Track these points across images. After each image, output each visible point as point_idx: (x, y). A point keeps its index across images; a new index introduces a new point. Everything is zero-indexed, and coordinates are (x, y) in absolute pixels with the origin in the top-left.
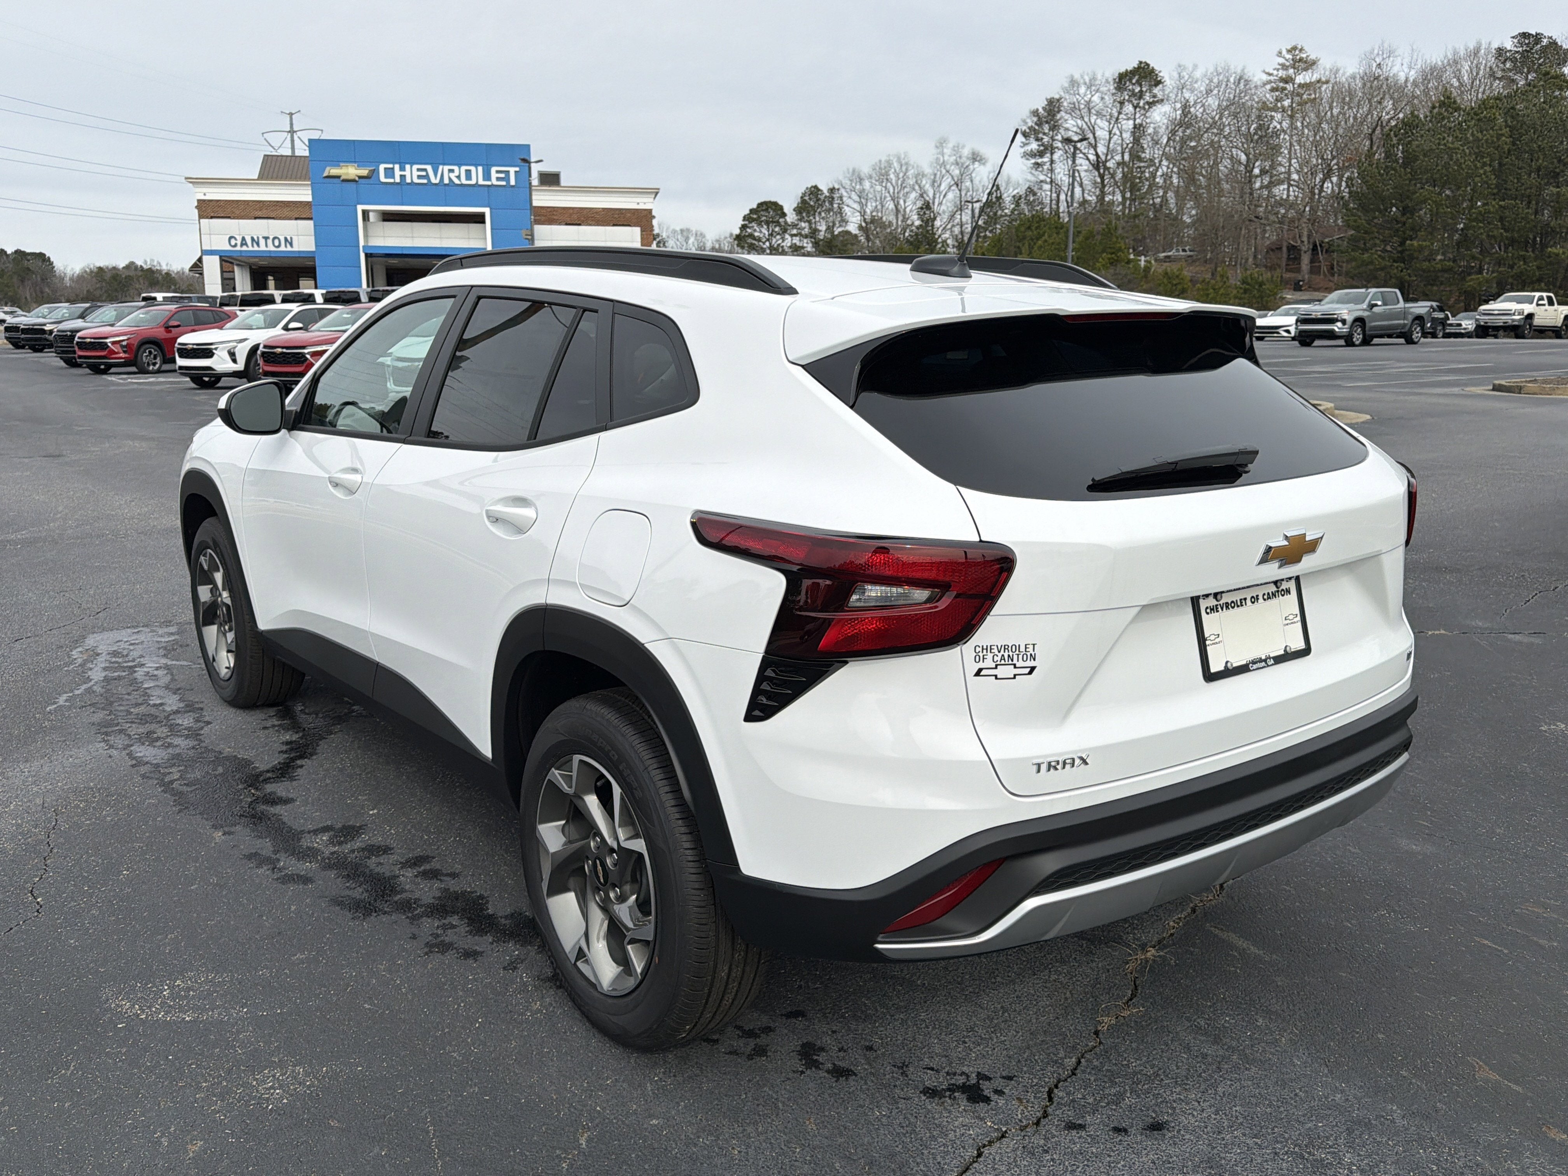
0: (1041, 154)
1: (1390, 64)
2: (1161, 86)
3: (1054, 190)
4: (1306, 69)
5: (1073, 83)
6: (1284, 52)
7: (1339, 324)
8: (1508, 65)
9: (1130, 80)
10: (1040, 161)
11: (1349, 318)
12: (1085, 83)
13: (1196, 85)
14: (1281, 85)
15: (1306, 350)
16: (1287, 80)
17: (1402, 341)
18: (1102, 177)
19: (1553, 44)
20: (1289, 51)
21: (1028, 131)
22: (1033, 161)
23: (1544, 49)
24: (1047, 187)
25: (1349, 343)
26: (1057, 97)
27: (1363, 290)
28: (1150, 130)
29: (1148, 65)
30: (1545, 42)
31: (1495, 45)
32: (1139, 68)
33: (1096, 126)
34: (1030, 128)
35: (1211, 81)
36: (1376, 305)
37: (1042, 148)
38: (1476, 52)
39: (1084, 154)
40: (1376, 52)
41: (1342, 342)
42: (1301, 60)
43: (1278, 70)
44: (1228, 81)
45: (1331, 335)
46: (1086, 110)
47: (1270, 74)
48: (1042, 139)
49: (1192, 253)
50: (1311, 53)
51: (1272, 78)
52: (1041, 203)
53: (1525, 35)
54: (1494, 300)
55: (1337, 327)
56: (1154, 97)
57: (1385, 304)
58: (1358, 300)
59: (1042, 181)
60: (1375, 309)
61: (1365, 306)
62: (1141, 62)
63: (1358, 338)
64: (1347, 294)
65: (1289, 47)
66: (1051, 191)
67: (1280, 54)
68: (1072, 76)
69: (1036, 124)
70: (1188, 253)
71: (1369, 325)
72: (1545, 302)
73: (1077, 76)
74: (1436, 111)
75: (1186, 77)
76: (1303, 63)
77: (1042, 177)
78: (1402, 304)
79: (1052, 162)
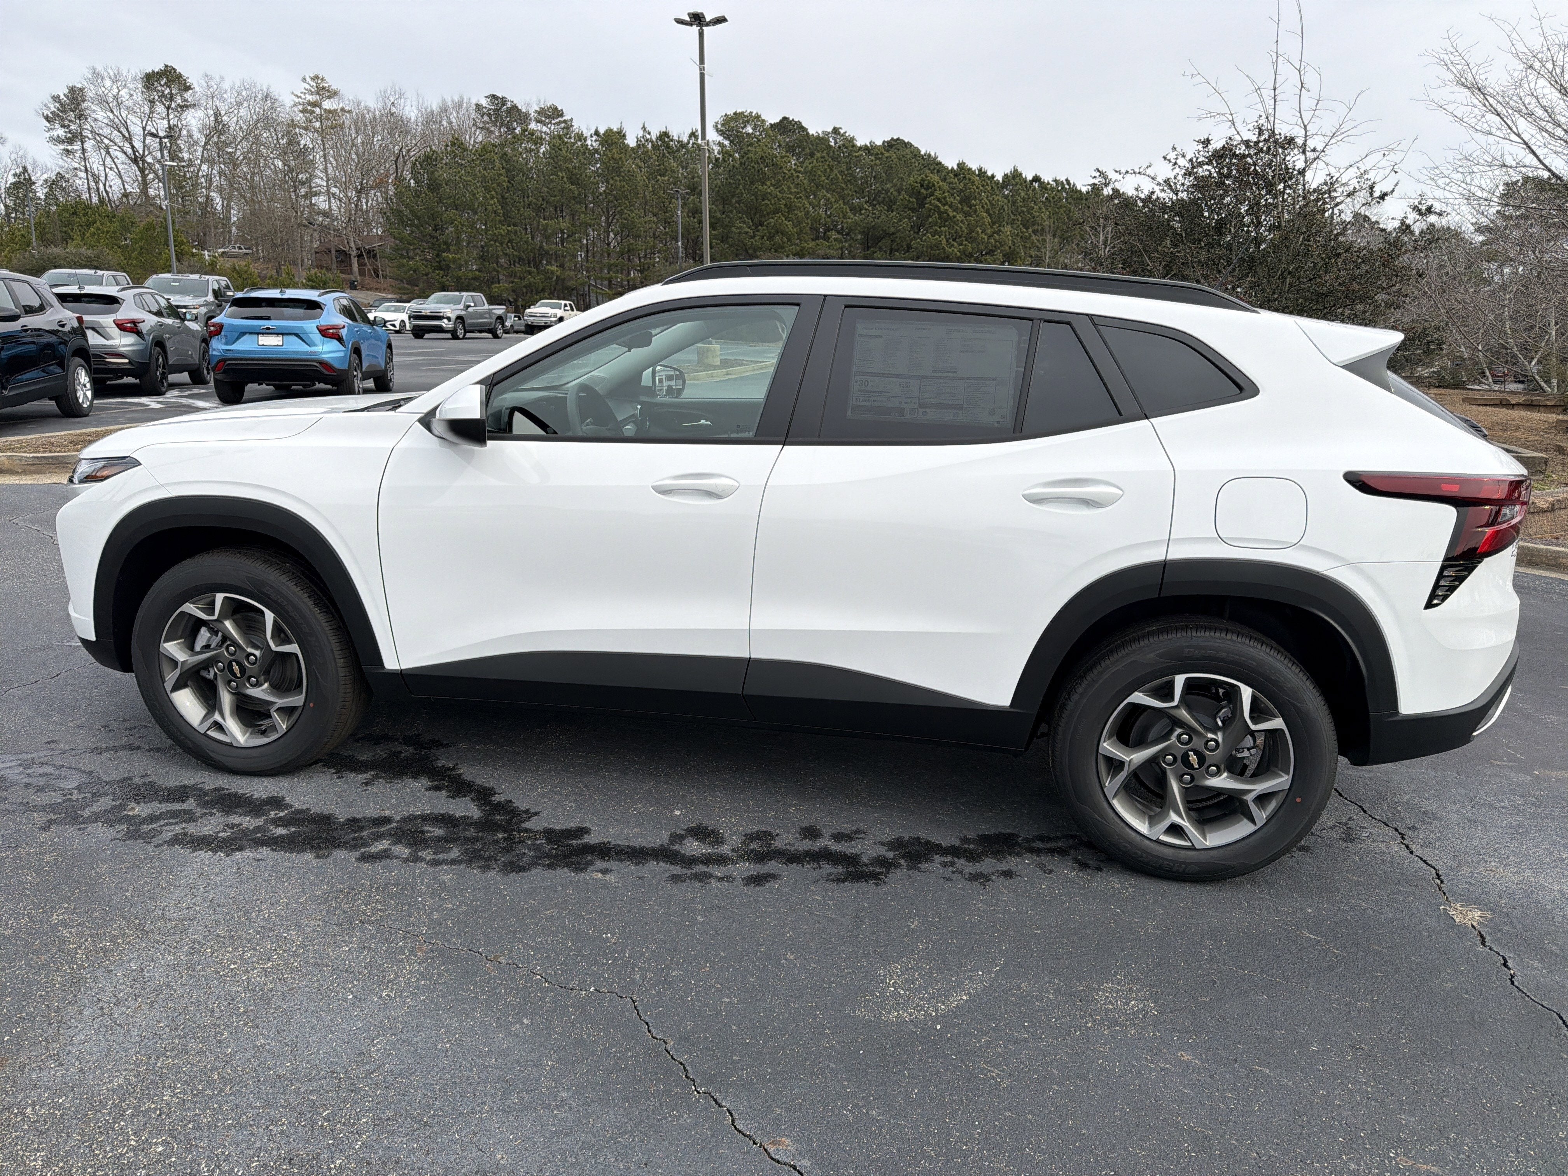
0: (70, 141)
1: (402, 104)
2: (191, 91)
3: (90, 177)
4: (329, 97)
5: (97, 76)
6: (308, 79)
7: (446, 321)
8: (486, 118)
9: (158, 81)
10: (70, 148)
11: (453, 316)
12: (110, 77)
13: (225, 96)
14: (309, 108)
15: (419, 342)
16: (315, 104)
17: (490, 335)
18: (142, 171)
19: (514, 107)
20: (312, 79)
21: (50, 115)
22: (62, 147)
23: (509, 111)
24: (83, 175)
25: (455, 337)
26: (79, 86)
27: (457, 293)
28: (184, 132)
29: (175, 70)
30: (509, 105)
31: (474, 101)
32: (165, 71)
33: (128, 121)
34: (53, 113)
35: (239, 93)
36: (470, 306)
37: (69, 135)
38: (460, 105)
39: (119, 147)
40: (389, 92)
41: (449, 335)
42: (323, 88)
43: (305, 94)
44: (256, 97)
45: (440, 329)
46: (115, 103)
47: (299, 97)
48: (69, 126)
49: (247, 251)
50: (332, 83)
51: (300, 100)
52: (76, 190)
53: (494, 97)
54: (534, 305)
55: (444, 323)
56: (186, 101)
57: (475, 306)
58: (457, 302)
59: (75, 169)
60: (470, 309)
61: (461, 306)
62: (166, 66)
63: (460, 333)
64: (445, 296)
65: (312, 76)
66: (88, 179)
67: (304, 80)
68: (94, 69)
69: (58, 109)
70: (244, 251)
71: (468, 321)
72: (568, 308)
73: (100, 69)
74: (449, 149)
75: (215, 87)
76: (323, 91)
77: (76, 165)
78: (487, 306)
79: (84, 151)
